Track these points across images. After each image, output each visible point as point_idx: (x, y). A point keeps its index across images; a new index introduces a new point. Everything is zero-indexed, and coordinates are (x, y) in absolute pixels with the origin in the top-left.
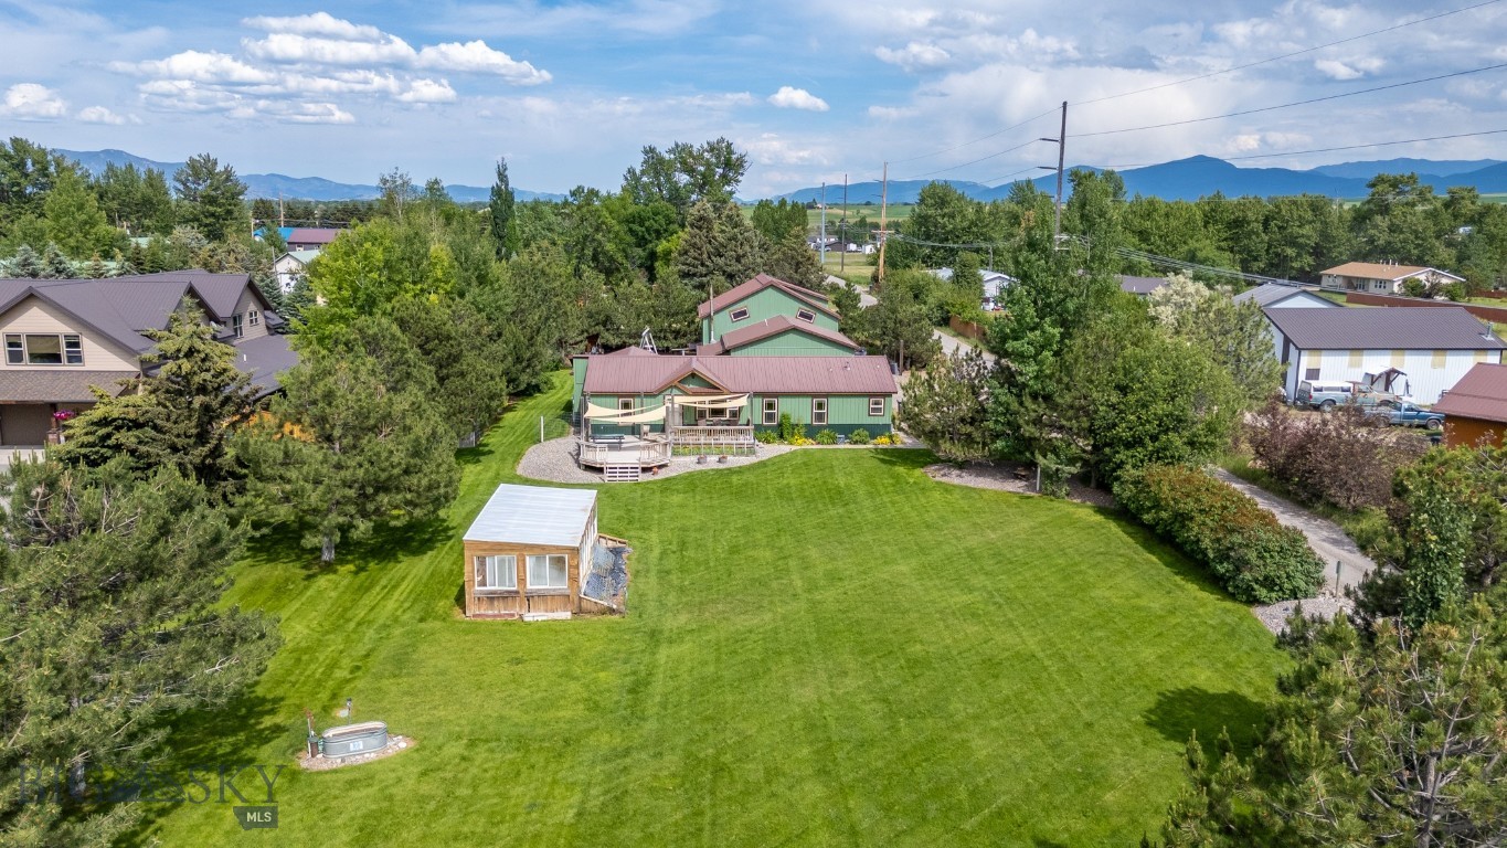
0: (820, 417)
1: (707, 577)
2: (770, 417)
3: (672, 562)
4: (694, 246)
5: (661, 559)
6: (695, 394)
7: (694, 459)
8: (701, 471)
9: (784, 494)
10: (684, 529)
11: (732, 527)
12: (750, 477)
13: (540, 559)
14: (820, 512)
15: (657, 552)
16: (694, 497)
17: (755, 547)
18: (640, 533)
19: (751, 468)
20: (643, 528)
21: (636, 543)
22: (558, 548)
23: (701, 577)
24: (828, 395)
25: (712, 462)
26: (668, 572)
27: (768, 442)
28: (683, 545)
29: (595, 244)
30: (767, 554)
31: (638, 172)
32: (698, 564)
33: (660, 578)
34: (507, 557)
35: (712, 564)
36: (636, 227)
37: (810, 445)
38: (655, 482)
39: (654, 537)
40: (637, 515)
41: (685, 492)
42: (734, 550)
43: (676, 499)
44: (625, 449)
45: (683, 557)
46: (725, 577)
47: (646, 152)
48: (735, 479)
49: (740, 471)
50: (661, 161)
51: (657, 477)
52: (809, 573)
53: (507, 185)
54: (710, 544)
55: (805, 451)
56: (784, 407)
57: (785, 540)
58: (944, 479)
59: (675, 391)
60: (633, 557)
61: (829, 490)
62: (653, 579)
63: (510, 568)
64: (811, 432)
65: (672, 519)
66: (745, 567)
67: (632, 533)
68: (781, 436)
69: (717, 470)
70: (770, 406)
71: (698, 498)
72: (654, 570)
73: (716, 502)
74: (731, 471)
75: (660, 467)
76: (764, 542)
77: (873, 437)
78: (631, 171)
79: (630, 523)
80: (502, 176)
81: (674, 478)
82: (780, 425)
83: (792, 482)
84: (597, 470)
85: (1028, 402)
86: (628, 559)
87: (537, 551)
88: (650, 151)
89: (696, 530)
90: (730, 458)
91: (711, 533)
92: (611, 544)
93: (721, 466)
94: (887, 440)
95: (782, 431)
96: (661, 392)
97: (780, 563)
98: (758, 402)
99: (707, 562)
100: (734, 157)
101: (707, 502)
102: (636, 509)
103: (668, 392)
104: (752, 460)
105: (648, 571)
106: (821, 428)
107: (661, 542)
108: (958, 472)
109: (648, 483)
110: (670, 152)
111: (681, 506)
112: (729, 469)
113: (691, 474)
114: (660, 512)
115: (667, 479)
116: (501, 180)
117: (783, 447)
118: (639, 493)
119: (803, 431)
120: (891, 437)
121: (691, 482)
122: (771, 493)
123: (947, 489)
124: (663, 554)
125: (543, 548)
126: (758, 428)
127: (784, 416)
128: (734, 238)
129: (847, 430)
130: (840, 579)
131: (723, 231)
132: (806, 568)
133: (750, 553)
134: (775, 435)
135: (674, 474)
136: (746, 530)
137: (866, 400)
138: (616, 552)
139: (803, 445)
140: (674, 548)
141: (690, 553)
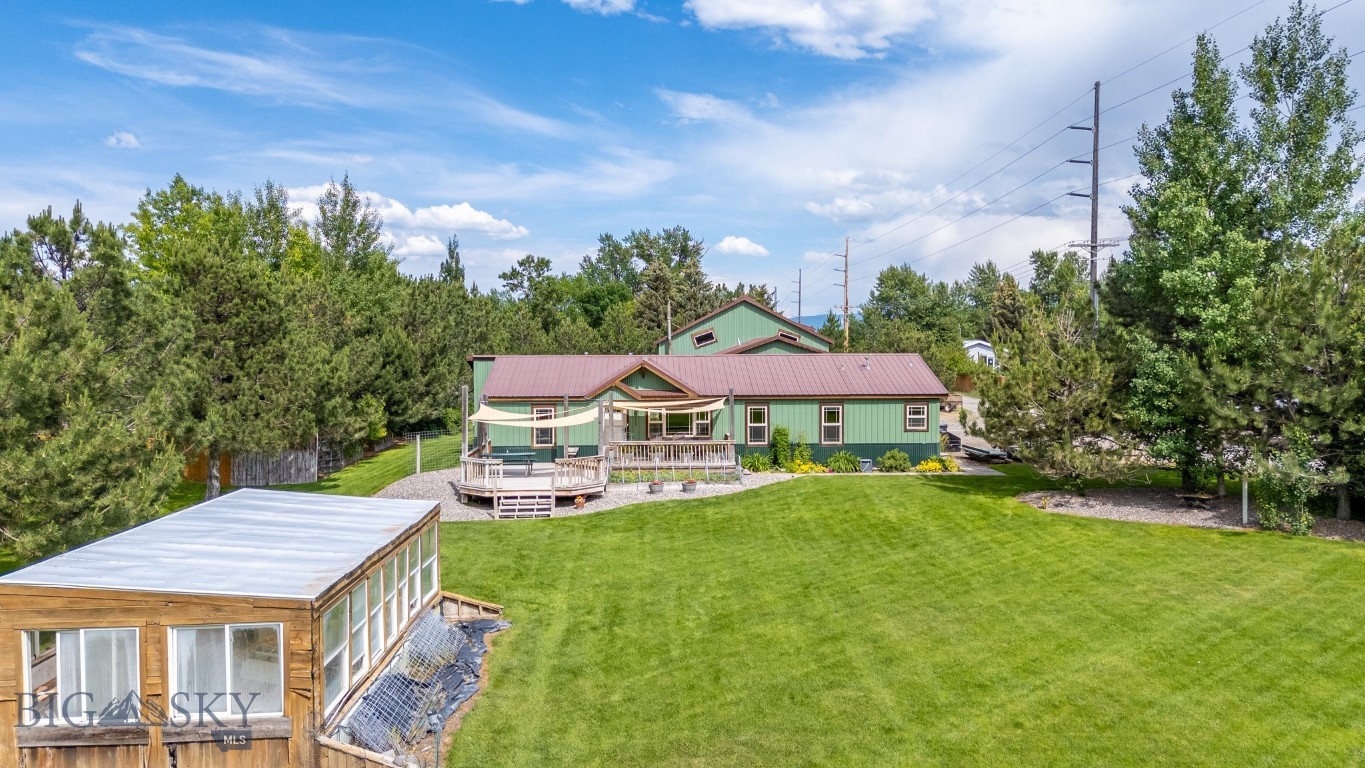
0: (832, 433)
1: (665, 681)
2: (757, 434)
3: (587, 650)
4: (650, 307)
5: (565, 643)
6: (646, 398)
7: (644, 487)
8: (655, 504)
9: (796, 532)
10: (619, 586)
11: (712, 580)
12: (738, 510)
13: (208, 634)
14: (872, 557)
15: (558, 628)
16: (641, 537)
17: (765, 617)
18: (533, 594)
19: (733, 498)
20: (540, 585)
21: (520, 611)
22: (259, 605)
23: (652, 683)
24: (843, 399)
25: (672, 491)
26: (576, 673)
27: (756, 470)
28: (615, 615)
29: (544, 314)
30: (791, 632)
31: (594, 260)
32: (645, 653)
33: (556, 687)
34: (113, 634)
35: (675, 653)
36: (590, 307)
37: (818, 471)
38: (578, 518)
39: (559, 600)
40: (534, 564)
41: (626, 530)
42: (721, 623)
43: (610, 539)
44: (536, 475)
45: (613, 637)
46: (706, 683)
47: (602, 240)
48: (710, 512)
49: (718, 502)
50: (617, 247)
51: (580, 512)
52: (900, 673)
53: (457, 262)
54: (670, 610)
55: (816, 479)
56: (779, 417)
57: (820, 604)
58: (1061, 510)
59: (616, 395)
60: (506, 640)
61: (874, 526)
62: (539, 688)
63: (122, 663)
64: (819, 455)
65: (598, 570)
66: (749, 658)
67: (519, 594)
68: (775, 462)
69: (680, 502)
70: (758, 416)
71: (648, 538)
72: (544, 665)
73: (679, 544)
74: (703, 503)
75: (589, 497)
76: (781, 607)
77: (915, 462)
78: (587, 259)
79: (519, 575)
80: (452, 251)
81: (611, 512)
82: (773, 445)
83: (807, 516)
84: (486, 502)
85: (1220, 369)
86: (495, 643)
87: (198, 613)
88: (606, 239)
89: (642, 588)
90: (700, 486)
91: (672, 591)
92: (467, 614)
93: (686, 496)
94: (938, 466)
95: (777, 453)
96: (596, 395)
97: (825, 649)
98: (739, 409)
99: (663, 648)
100: (691, 243)
101: (666, 544)
102: (535, 555)
103: (607, 396)
104: (735, 488)
105: (530, 669)
106: (833, 450)
107: (571, 608)
108: (1080, 500)
109: (565, 519)
110: (626, 240)
111: (617, 550)
112: (701, 500)
113: (638, 507)
114: (578, 558)
115: (598, 514)
116: (452, 257)
117: (778, 475)
118: (548, 532)
119: (807, 454)
120: (941, 461)
121: (636, 518)
122: (775, 531)
123: (1078, 523)
124: (572, 633)
125: (216, 605)
126: (740, 450)
127: (778, 432)
128: (693, 297)
129: (873, 453)
130: (981, 686)
131: (680, 291)
132: (889, 661)
133: (759, 629)
134: (766, 459)
135: (610, 507)
136: (741, 586)
137: (900, 407)
138: (471, 629)
139: (807, 471)
140: (595, 620)
141: (630, 630)
